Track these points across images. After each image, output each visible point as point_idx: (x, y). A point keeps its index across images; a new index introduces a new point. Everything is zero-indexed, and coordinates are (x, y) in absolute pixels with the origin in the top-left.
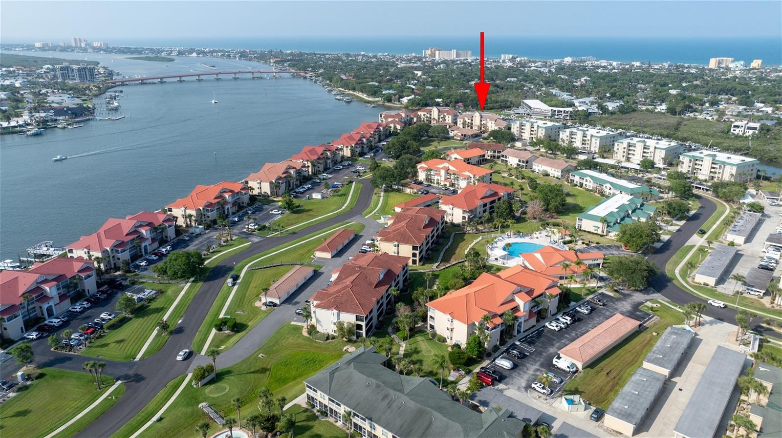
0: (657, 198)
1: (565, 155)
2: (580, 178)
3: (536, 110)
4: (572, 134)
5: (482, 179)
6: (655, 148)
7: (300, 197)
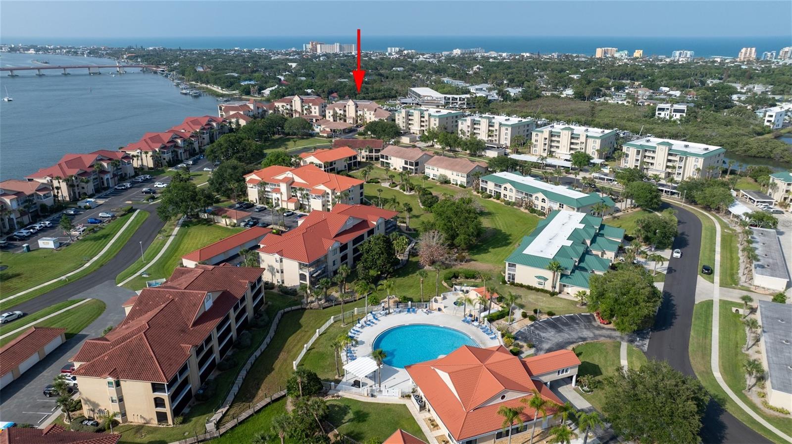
0: (612, 211)
1: (468, 152)
2: (496, 185)
3: (426, 98)
4: (474, 123)
5: (346, 196)
6: (587, 136)
7: (16, 246)
